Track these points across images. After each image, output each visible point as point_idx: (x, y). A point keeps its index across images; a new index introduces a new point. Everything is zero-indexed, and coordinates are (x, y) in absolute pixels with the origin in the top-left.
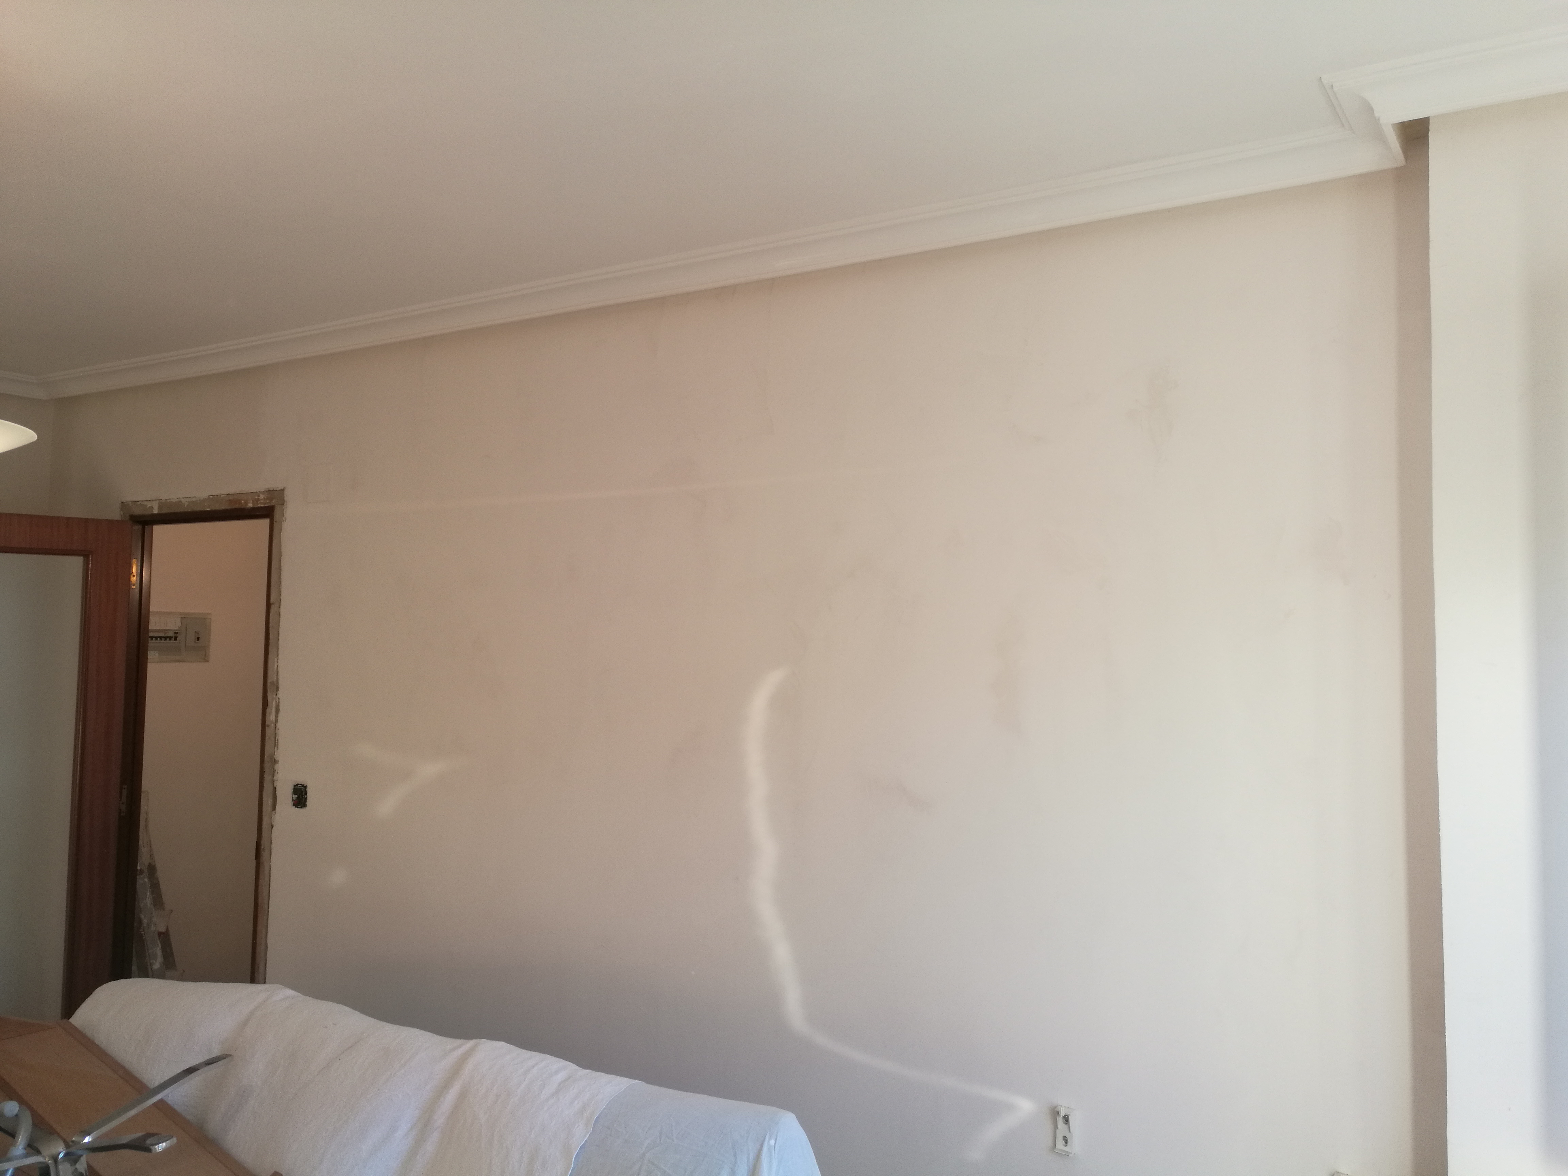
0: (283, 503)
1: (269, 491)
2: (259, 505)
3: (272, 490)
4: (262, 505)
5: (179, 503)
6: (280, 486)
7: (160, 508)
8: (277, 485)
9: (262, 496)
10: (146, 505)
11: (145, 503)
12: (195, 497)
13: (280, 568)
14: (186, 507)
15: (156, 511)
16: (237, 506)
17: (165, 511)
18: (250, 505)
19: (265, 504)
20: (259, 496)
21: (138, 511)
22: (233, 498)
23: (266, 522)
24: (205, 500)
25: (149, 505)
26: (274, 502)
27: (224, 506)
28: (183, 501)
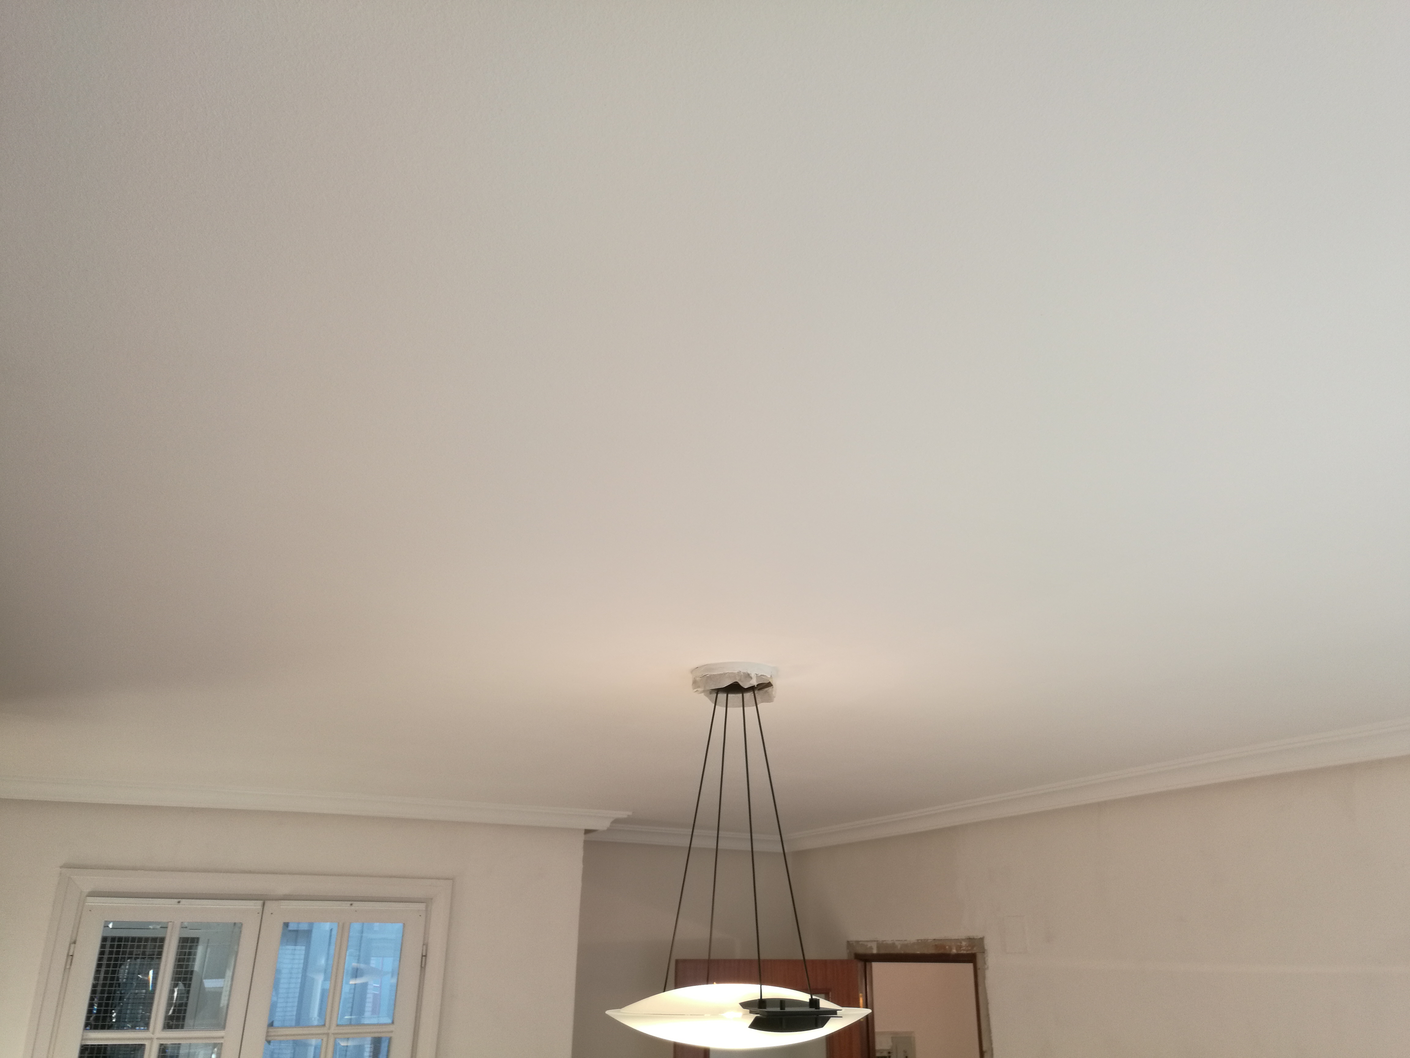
0: (983, 951)
1: (970, 939)
2: (962, 952)
3: (972, 938)
4: (965, 952)
5: (893, 945)
6: (980, 936)
7: (878, 947)
8: (977, 934)
9: (964, 943)
10: (867, 945)
11: (866, 943)
12: (906, 940)
13: (988, 1015)
14: (899, 950)
15: (875, 951)
16: (941, 951)
17: (883, 952)
18: (954, 951)
19: (967, 951)
20: (961, 943)
21: (861, 951)
22: (939, 943)
23: (970, 966)
24: (914, 944)
25: (869, 945)
26: (975, 950)
27: (931, 951)
28: (897, 943)
